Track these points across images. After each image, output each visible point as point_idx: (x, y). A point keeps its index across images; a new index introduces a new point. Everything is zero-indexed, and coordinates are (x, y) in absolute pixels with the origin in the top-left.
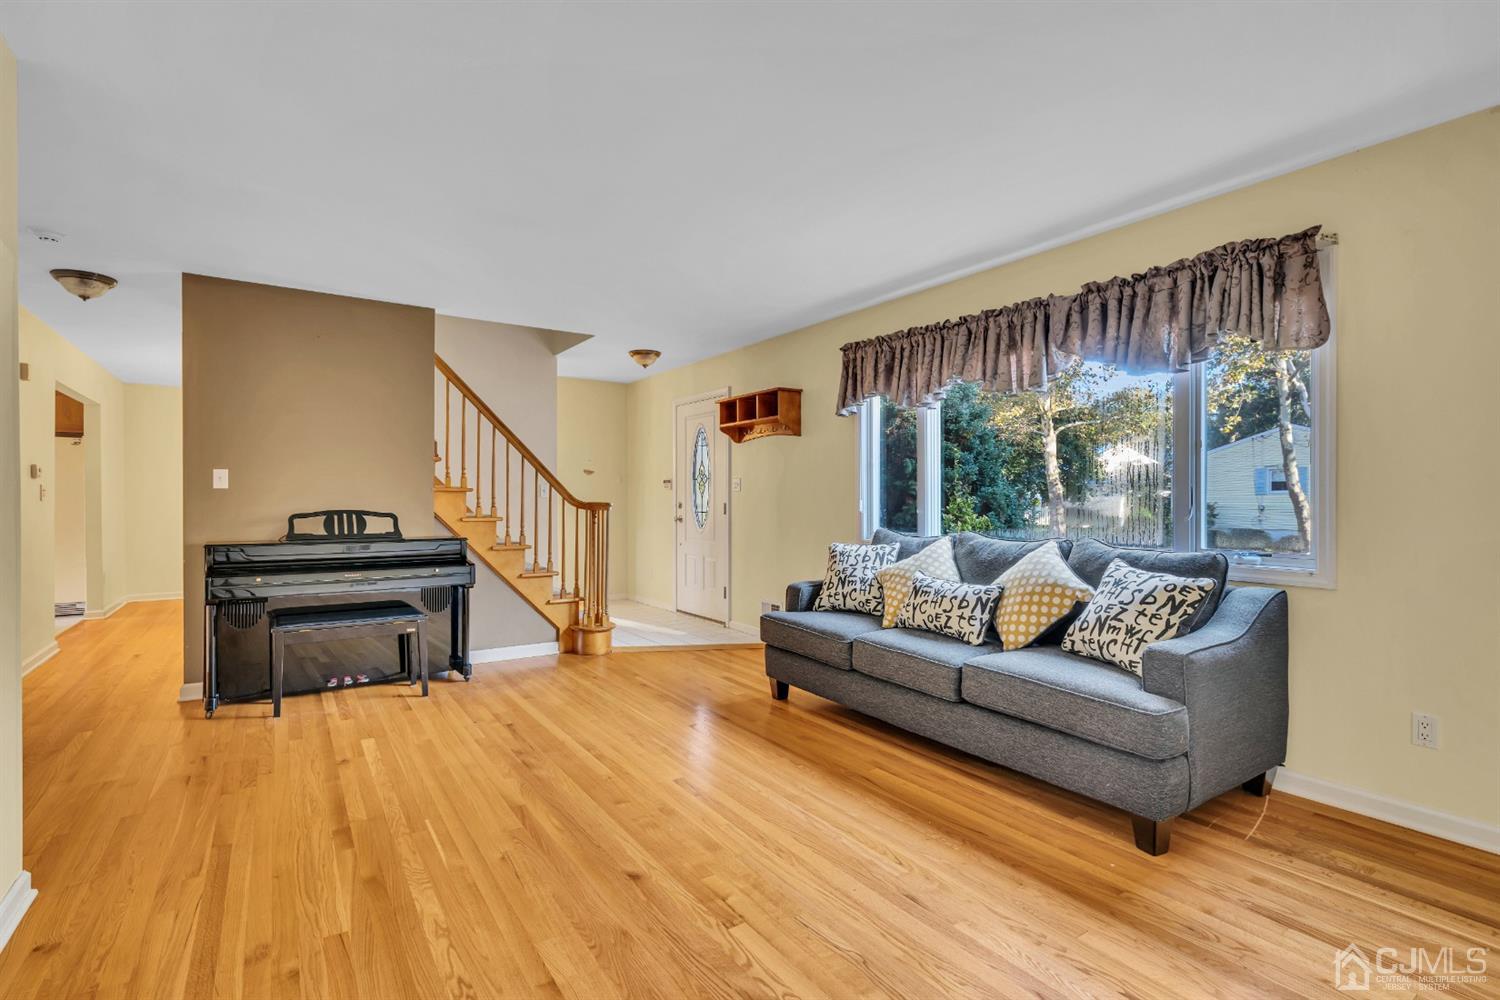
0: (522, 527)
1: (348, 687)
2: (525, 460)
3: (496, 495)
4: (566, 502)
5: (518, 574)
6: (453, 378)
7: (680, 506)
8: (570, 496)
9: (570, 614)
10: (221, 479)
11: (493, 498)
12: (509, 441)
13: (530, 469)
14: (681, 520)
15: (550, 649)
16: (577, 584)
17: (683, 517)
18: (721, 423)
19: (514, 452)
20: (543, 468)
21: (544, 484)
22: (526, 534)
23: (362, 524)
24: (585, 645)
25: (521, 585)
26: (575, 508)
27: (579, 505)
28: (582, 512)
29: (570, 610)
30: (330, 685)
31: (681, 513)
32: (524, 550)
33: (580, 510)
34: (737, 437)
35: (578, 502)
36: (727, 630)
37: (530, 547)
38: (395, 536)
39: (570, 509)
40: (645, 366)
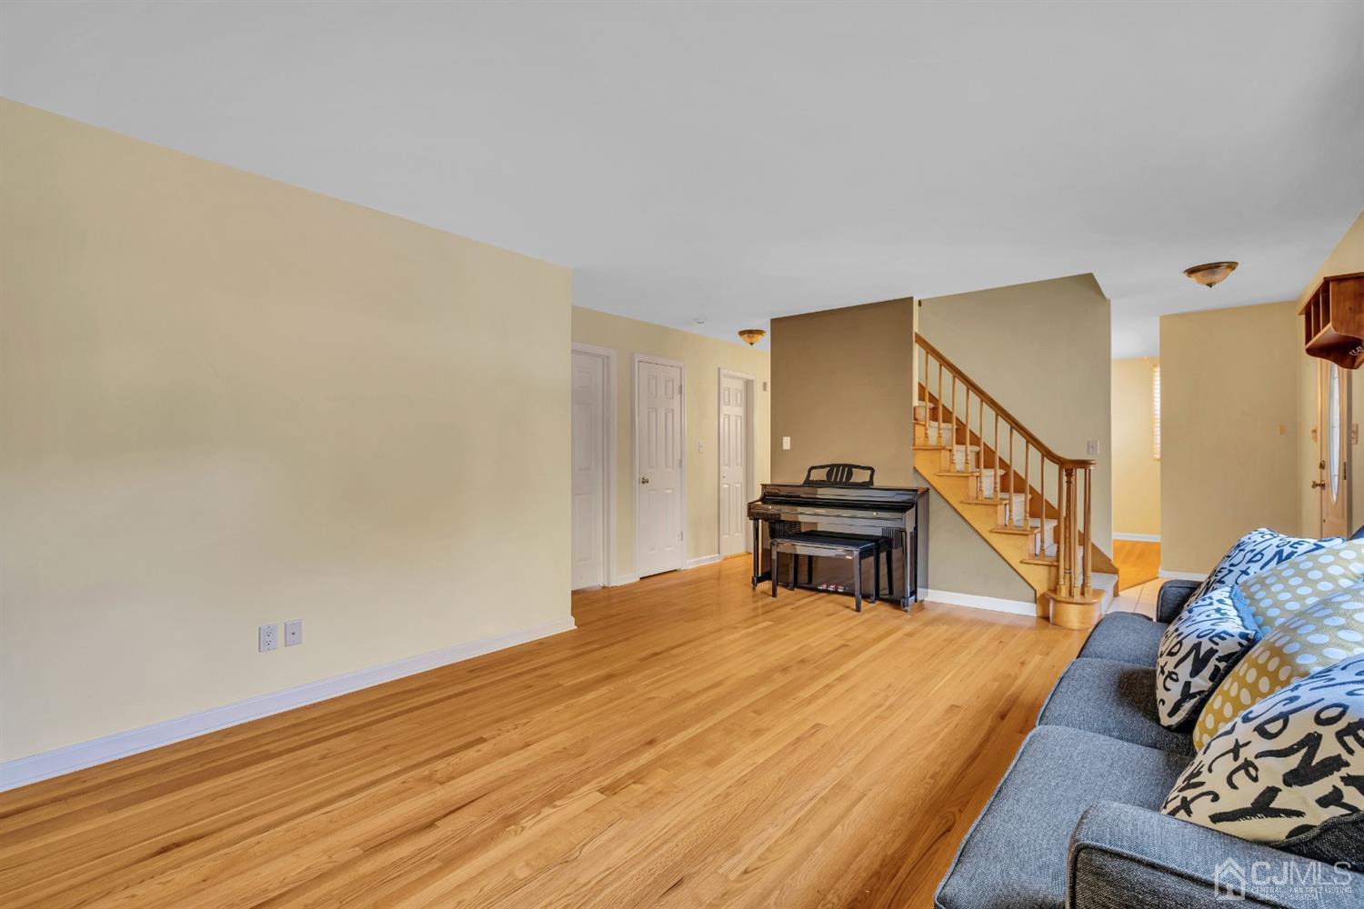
1: (839, 593)
5: (991, 528)
6: (931, 350)
9: (1049, 579)
10: (787, 443)
12: (982, 400)
13: (1004, 425)
15: (1029, 610)
17: (1326, 482)
20: (1018, 424)
23: (850, 475)
24: (1055, 614)
25: (994, 539)
27: (1059, 461)
29: (1049, 574)
30: (820, 588)
31: (1324, 476)
32: (996, 505)
35: (1057, 458)
38: (867, 485)
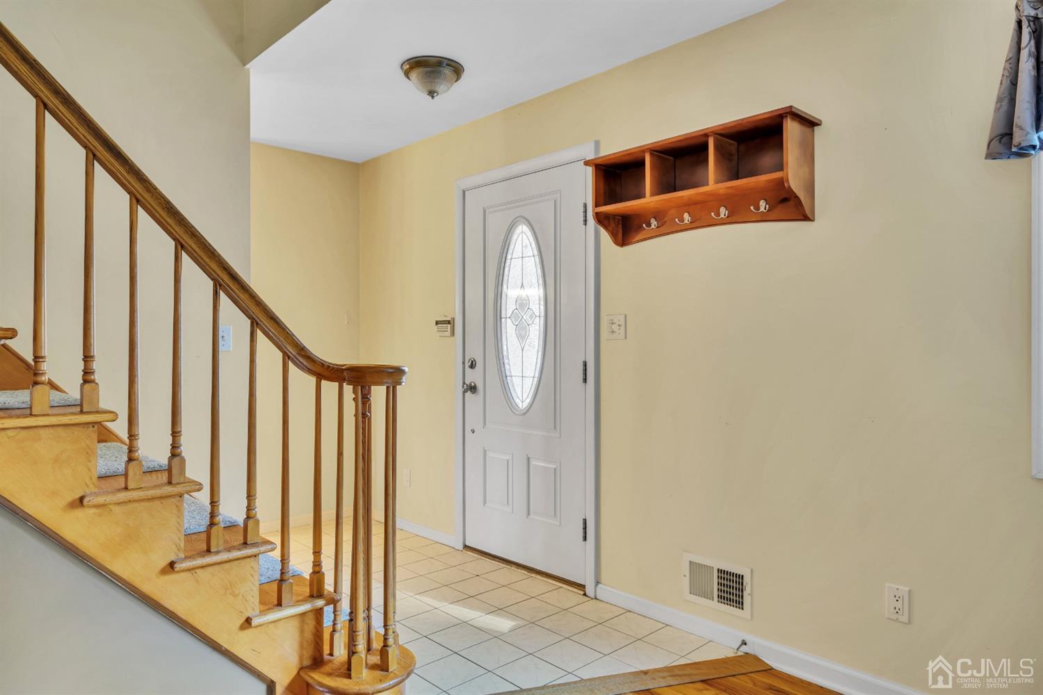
0: (175, 434)
2: (185, 257)
3: (96, 350)
4: (291, 365)
5: (164, 563)
7: (472, 366)
8: (302, 351)
9: (302, 642)
11: (87, 357)
12: (136, 200)
13: (197, 282)
14: (473, 389)
16: (317, 564)
17: (480, 386)
18: (597, 205)
19: (151, 233)
20: (234, 277)
21: (234, 320)
22: (185, 450)
26: (313, 380)
27: (324, 371)
28: (329, 388)
29: (302, 631)
31: (473, 377)
32: (181, 497)
33: (324, 383)
34: (620, 235)
35: (322, 364)
36: (590, 605)
37: (199, 487)
39: (302, 382)
40: (432, 93)
